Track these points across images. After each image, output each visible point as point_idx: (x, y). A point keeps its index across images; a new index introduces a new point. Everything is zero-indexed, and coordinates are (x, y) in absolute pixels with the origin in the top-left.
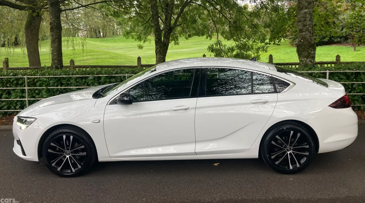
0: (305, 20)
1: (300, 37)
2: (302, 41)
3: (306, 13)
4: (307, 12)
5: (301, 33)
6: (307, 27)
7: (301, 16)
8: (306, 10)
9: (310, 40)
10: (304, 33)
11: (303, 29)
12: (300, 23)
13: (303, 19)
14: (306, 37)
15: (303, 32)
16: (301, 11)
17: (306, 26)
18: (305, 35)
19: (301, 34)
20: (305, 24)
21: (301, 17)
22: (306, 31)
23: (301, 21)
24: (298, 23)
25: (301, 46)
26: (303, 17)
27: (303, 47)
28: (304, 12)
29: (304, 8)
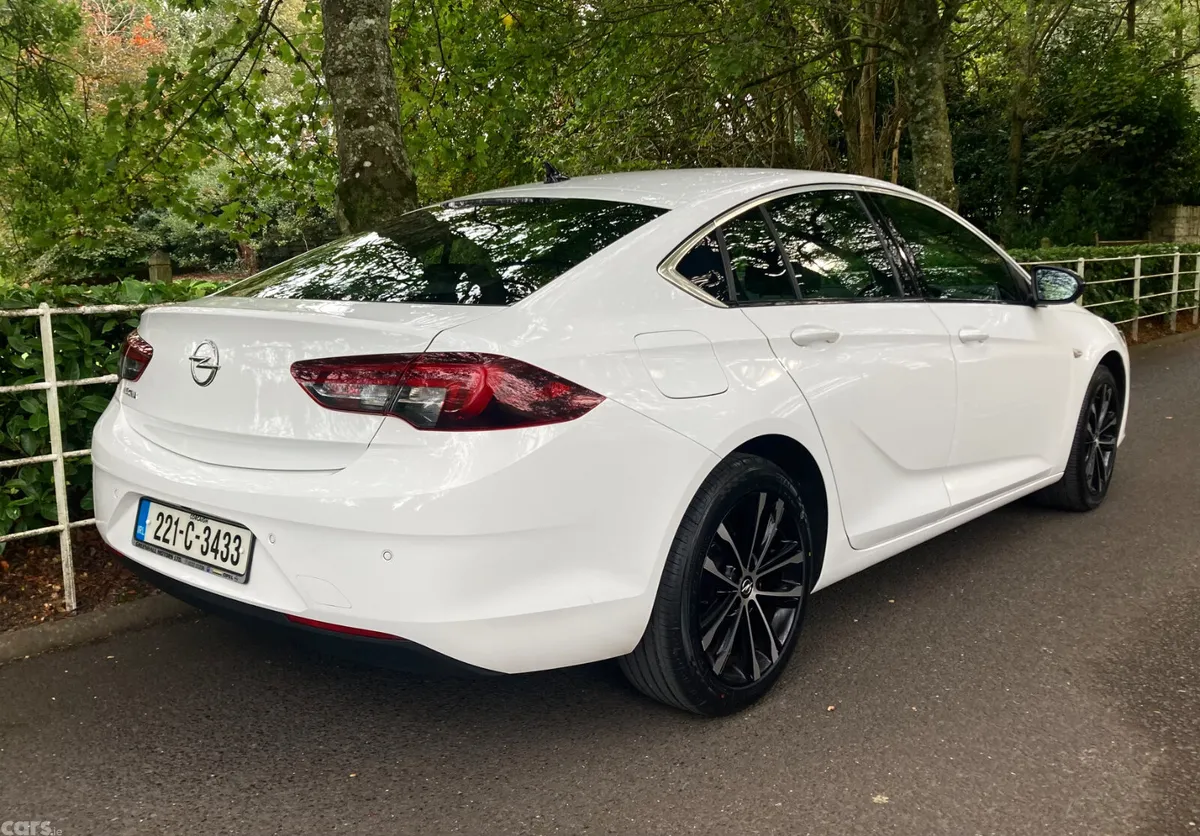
0: (371, 68)
1: (355, 146)
2: (367, 164)
3: (369, 32)
4: (375, 31)
5: (357, 127)
6: (382, 98)
7: (350, 46)
8: (370, 22)
9: (400, 163)
10: (372, 128)
11: (365, 109)
12: (349, 79)
13: (363, 62)
14: (383, 148)
15: (367, 122)
16: (348, 22)
17: (378, 96)
18: (379, 135)
19: (357, 132)
20: (372, 85)
21: (351, 53)
22: (378, 117)
23: (352, 71)
24: (340, 80)
25: (368, 189)
26: (364, 54)
27: (378, 192)
28: (361, 28)
29: (362, 9)
